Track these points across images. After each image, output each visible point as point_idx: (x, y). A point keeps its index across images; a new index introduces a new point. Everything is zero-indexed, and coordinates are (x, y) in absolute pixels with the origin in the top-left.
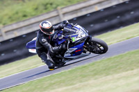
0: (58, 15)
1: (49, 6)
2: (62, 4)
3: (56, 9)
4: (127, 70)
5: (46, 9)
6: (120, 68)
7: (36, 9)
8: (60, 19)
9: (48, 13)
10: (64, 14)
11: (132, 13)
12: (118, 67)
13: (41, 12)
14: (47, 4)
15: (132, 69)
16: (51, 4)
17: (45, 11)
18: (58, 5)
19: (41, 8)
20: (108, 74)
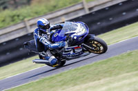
0: (25, 27)
1: (16, 17)
2: (30, 16)
3: (23, 21)
4: (95, 80)
5: (13, 21)
6: (87, 78)
7: (4, 21)
8: (27, 31)
9: (15, 25)
10: (31, 26)
11: (99, 23)
12: (85, 77)
13: (8, 24)
14: (14, 16)
15: (99, 79)
16: (18, 16)
17: (12, 23)
18: (25, 17)
19: (8, 20)
20: (75, 85)
